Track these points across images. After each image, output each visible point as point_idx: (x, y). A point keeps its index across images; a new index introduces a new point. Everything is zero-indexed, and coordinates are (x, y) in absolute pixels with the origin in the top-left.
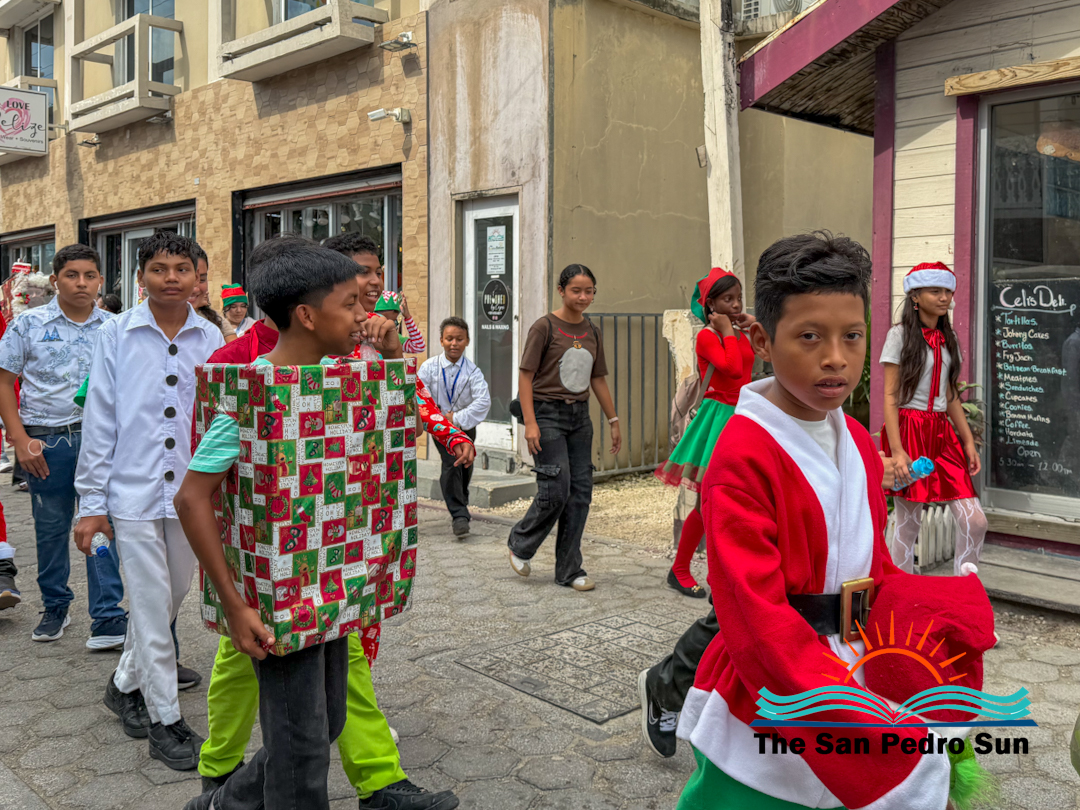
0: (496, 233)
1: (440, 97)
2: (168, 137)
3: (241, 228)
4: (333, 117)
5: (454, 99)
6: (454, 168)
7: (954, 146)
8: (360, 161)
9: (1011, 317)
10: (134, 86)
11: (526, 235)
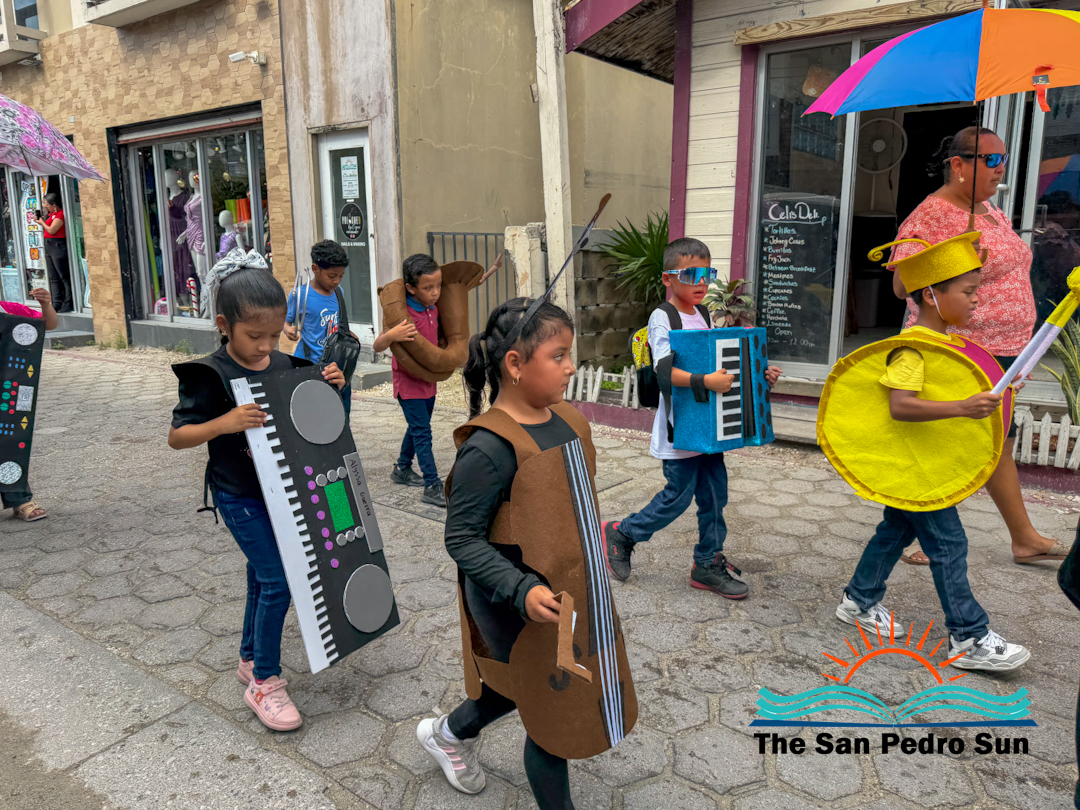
0: (349, 164)
1: (292, 41)
2: (40, 78)
3: (117, 161)
4: (195, 59)
5: (306, 43)
6: (308, 105)
7: (739, 88)
8: (223, 100)
9: (777, 228)
11: (376, 164)
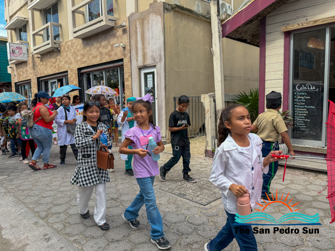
0: (150, 77)
1: (133, 40)
2: (59, 55)
3: (80, 78)
4: (104, 47)
5: (137, 40)
6: (138, 59)
7: (283, 46)
9: (299, 93)
10: (50, 41)
11: (158, 76)
